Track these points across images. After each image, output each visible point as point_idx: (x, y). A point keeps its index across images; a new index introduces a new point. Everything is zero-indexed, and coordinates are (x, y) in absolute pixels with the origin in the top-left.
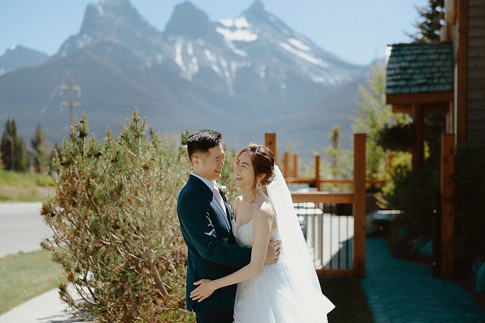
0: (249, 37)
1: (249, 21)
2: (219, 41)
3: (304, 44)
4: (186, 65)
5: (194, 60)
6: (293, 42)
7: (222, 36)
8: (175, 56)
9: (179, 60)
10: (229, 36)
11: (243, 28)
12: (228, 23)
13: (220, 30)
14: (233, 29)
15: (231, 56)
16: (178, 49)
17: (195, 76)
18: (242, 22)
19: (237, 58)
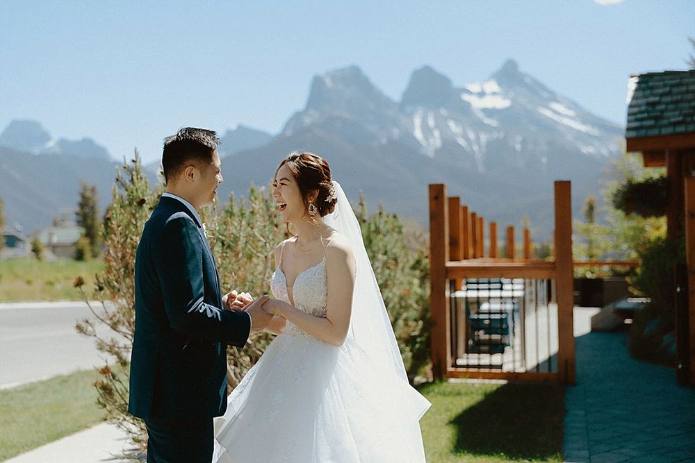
0: (501, 103)
1: (500, 84)
2: (465, 109)
3: (569, 108)
4: (426, 138)
5: (437, 133)
6: (555, 106)
7: (468, 104)
8: (414, 129)
9: (418, 134)
10: (476, 103)
11: (494, 94)
12: (475, 88)
13: (465, 97)
14: (482, 94)
15: (479, 126)
16: (417, 121)
17: (438, 152)
18: (492, 86)
19: (487, 128)
